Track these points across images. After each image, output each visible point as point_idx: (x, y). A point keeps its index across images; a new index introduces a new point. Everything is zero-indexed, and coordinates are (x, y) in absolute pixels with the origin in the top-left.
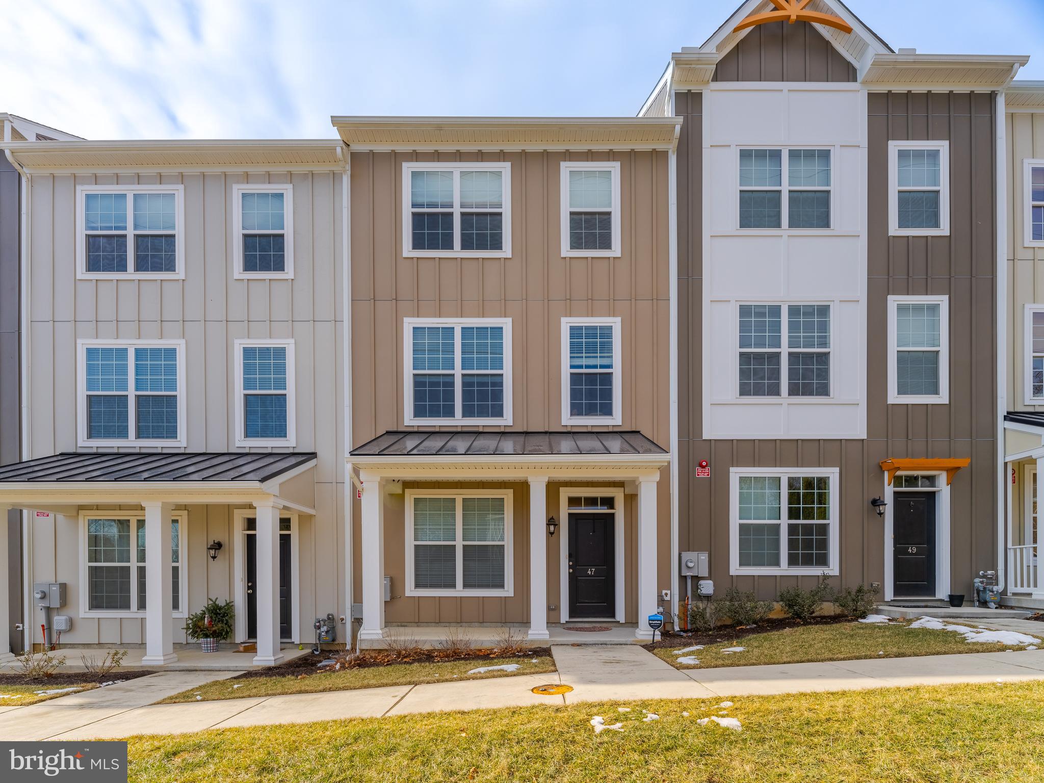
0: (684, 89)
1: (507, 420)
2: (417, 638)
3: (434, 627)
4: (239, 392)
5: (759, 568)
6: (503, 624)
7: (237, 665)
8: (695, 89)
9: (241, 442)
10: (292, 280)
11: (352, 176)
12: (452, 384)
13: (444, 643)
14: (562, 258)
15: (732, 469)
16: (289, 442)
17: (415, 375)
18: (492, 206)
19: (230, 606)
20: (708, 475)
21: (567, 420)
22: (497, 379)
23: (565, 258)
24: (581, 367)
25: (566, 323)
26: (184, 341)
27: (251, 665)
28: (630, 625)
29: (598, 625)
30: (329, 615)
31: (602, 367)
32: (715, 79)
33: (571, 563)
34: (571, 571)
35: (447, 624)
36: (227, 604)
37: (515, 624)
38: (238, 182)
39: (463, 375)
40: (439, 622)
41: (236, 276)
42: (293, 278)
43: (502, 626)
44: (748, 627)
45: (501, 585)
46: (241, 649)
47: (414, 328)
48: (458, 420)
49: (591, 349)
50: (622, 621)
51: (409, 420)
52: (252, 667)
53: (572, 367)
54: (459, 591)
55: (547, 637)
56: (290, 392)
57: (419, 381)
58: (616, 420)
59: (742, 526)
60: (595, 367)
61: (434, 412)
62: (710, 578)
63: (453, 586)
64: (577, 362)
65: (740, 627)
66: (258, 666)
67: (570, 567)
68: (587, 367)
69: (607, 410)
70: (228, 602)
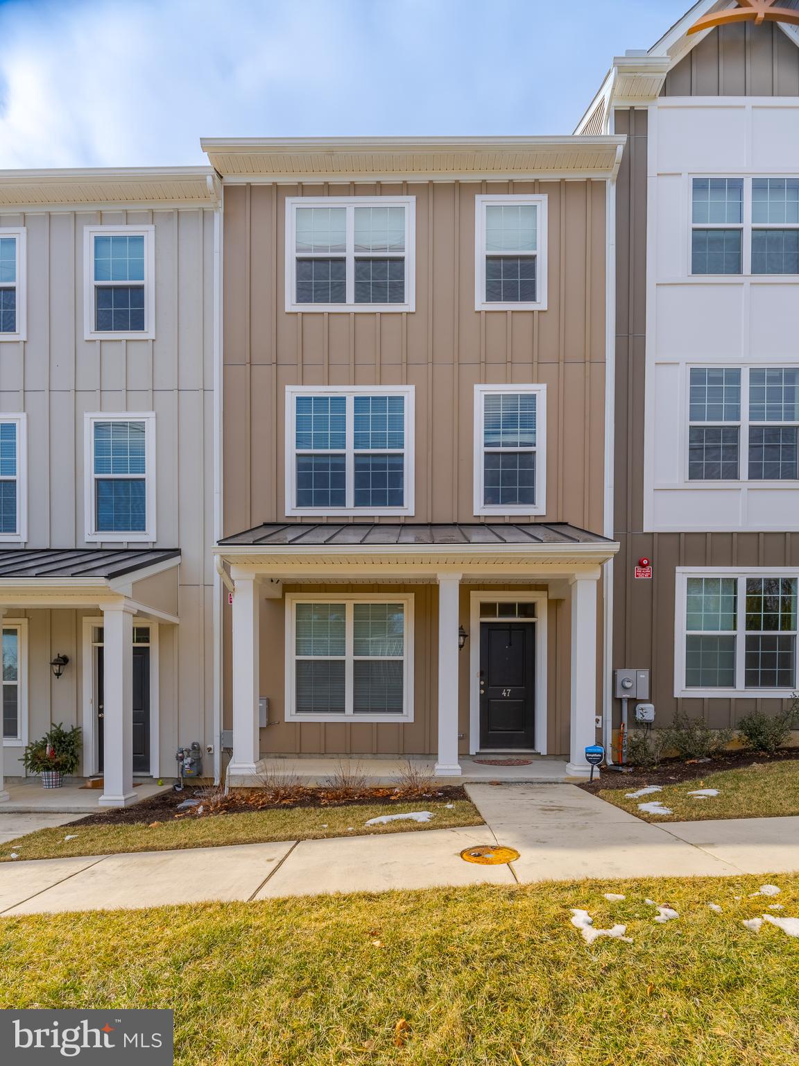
0: (625, 105)
1: (408, 509)
2: (299, 774)
3: (319, 758)
4: (89, 476)
5: (709, 689)
6: (400, 756)
7: (79, 806)
8: (639, 105)
9: (91, 536)
10: (153, 340)
11: (226, 216)
12: (343, 467)
13: (332, 780)
14: (477, 312)
15: (678, 569)
16: (148, 536)
17: (298, 455)
18: (392, 249)
19: (77, 733)
20: (649, 576)
21: (480, 508)
22: (396, 461)
23: (480, 312)
24: (497, 445)
25: (480, 392)
26: (24, 415)
27: (96, 806)
28: (553, 757)
29: (514, 757)
30: (193, 744)
31: (523, 444)
32: (664, 93)
33: (482, 683)
34: (483, 691)
35: (335, 756)
36: (74, 731)
37: (415, 755)
38: (90, 224)
39: (356, 455)
40: (324, 752)
41: (87, 336)
42: (154, 338)
43: (400, 758)
44: (701, 761)
45: (400, 710)
46: (89, 784)
47: (298, 399)
48: (350, 510)
49: (511, 421)
50: (544, 752)
51: (291, 509)
52: (97, 808)
53: (486, 445)
54: (349, 716)
55: (459, 773)
56: (150, 475)
57: (303, 464)
58: (539, 508)
59: (689, 638)
60: (515, 445)
61: (321, 501)
62: (650, 701)
63: (341, 709)
64: (494, 439)
65: (691, 761)
66: (105, 808)
67: (482, 687)
68: (505, 445)
69: (528, 498)
70: (75, 728)
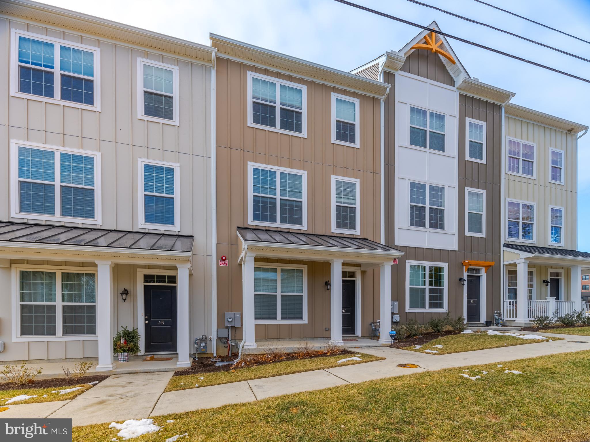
0: (388, 70)
1: (304, 227)
3: (265, 341)
4: (141, 193)
5: (417, 309)
7: (166, 368)
8: (392, 71)
9: (141, 224)
10: (178, 126)
11: (217, 71)
12: (275, 204)
14: (332, 143)
15: (407, 261)
16: (176, 228)
17: (254, 196)
18: (297, 108)
20: (397, 263)
21: (334, 230)
22: (299, 204)
23: (333, 144)
24: (341, 203)
25: (334, 179)
26: (100, 154)
27: (175, 367)
28: (363, 338)
29: (348, 338)
30: (203, 336)
31: (351, 204)
32: (401, 70)
35: (272, 340)
36: (134, 330)
37: (307, 338)
38: (140, 56)
39: (281, 199)
41: (139, 117)
42: (179, 126)
43: (301, 340)
45: (301, 318)
46: (148, 359)
47: (254, 169)
48: (278, 224)
49: (346, 193)
50: (360, 336)
51: (251, 221)
53: (337, 202)
54: (279, 321)
56: (177, 196)
57: (256, 200)
58: (357, 232)
59: (410, 288)
60: (347, 203)
61: (265, 219)
62: (398, 314)
63: (275, 318)
64: (339, 200)
66: (180, 368)
68: (344, 203)
69: (353, 227)
